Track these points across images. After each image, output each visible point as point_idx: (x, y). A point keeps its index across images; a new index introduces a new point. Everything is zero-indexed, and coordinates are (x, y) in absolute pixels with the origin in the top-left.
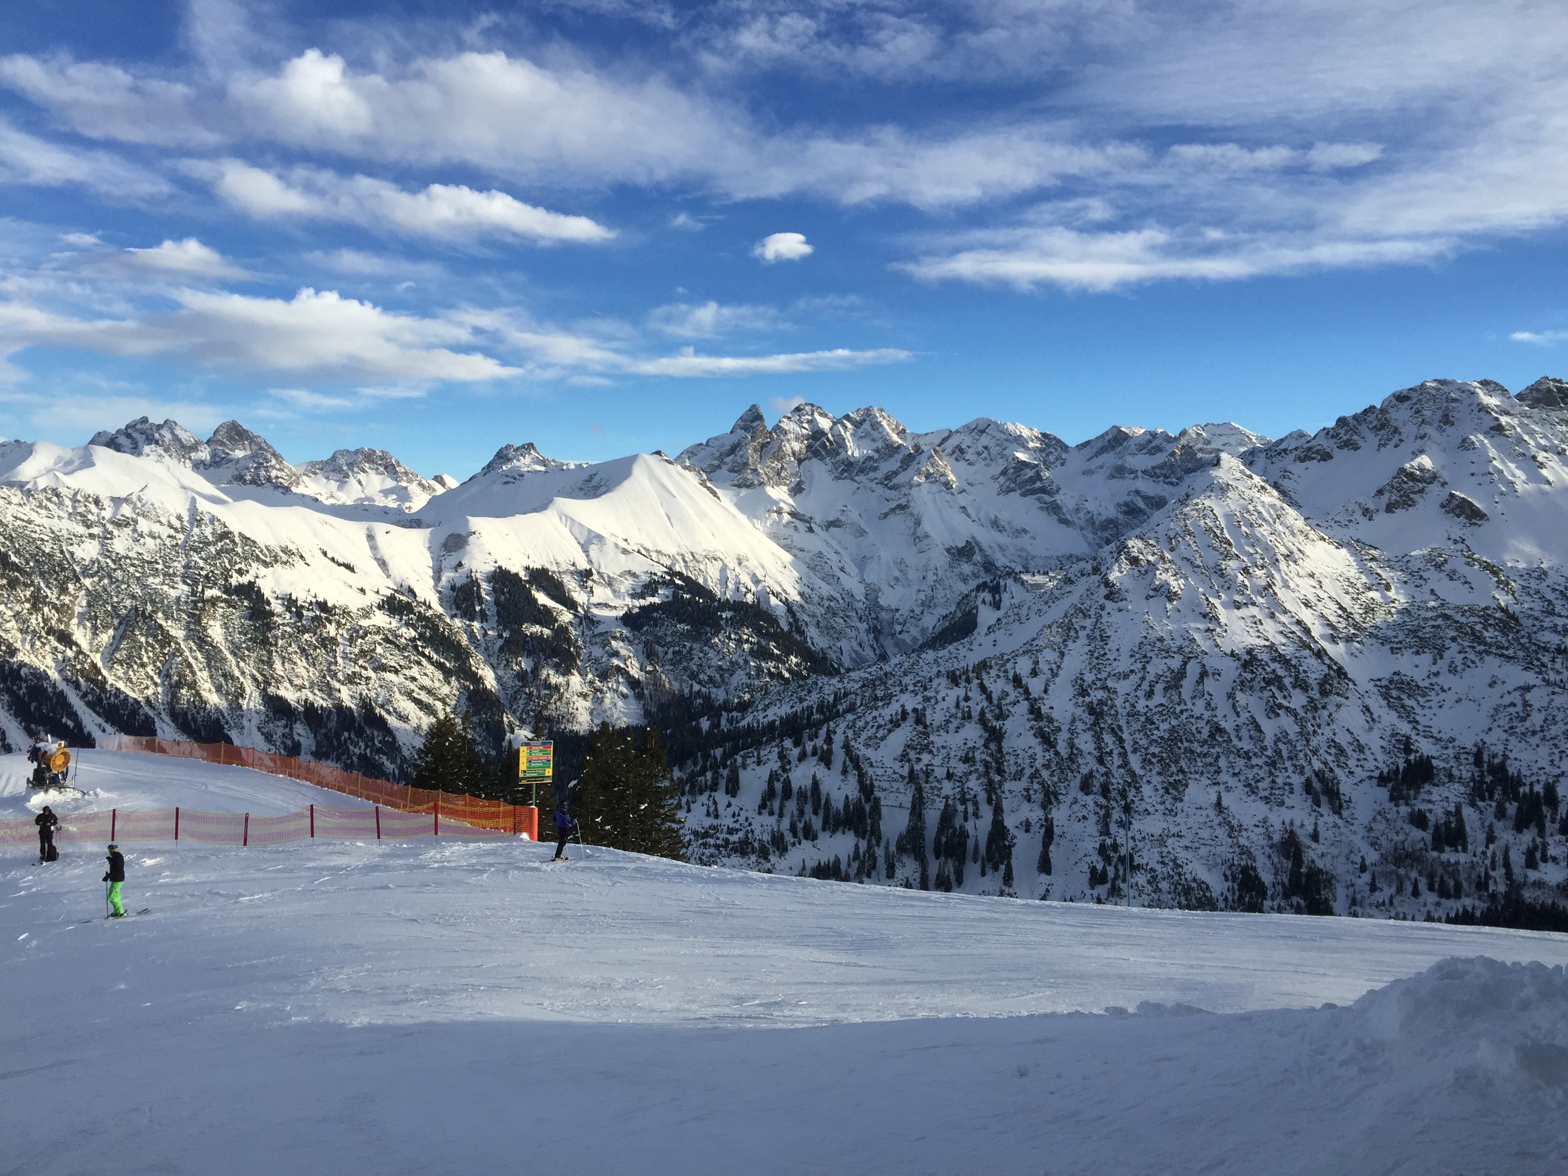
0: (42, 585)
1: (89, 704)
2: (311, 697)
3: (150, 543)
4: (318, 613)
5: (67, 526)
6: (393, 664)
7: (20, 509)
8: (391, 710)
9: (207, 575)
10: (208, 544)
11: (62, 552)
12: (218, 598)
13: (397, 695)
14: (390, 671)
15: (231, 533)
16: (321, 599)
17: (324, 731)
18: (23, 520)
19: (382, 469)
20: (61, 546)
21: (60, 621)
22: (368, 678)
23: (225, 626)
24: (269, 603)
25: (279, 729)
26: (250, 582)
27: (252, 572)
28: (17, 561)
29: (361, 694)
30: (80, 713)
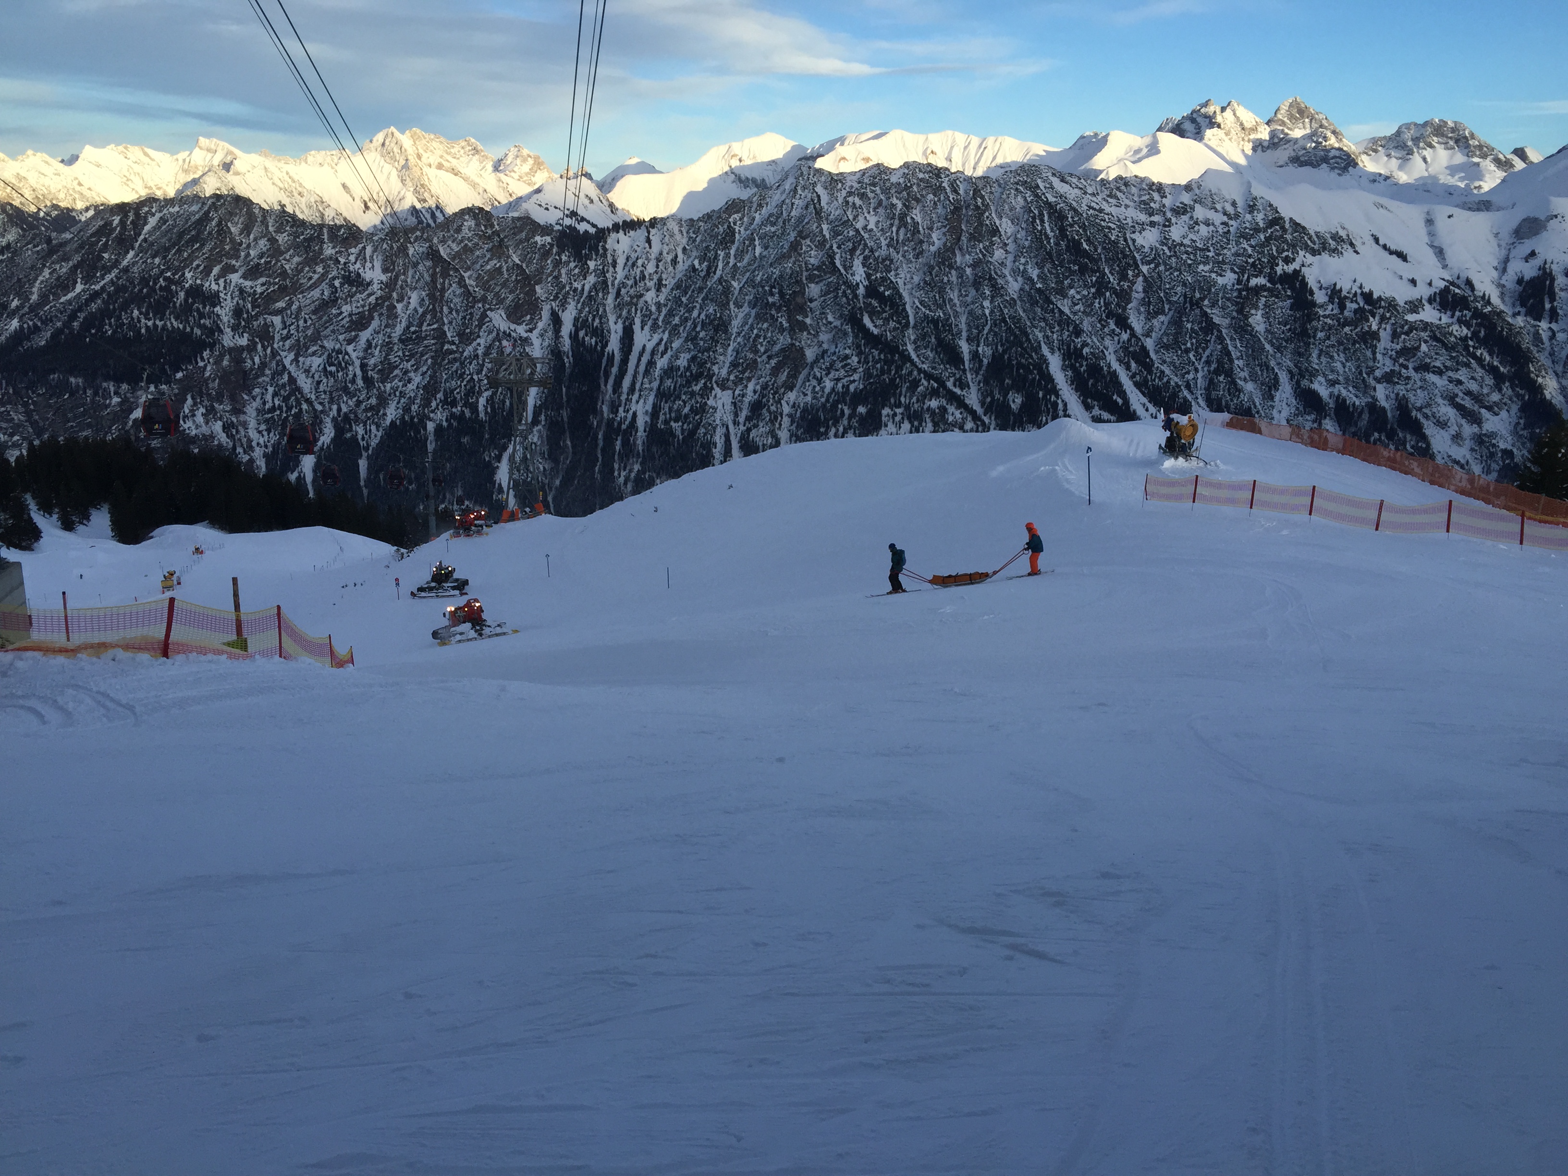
0: (1107, 271)
1: (1137, 385)
2: (1344, 393)
3: (1204, 230)
4: (1362, 305)
5: (1133, 214)
6: (1438, 364)
7: (1094, 199)
8: (1430, 414)
9: (1255, 262)
10: (1257, 230)
11: (1125, 240)
12: (1263, 288)
13: (1439, 400)
14: (1433, 372)
15: (1282, 218)
16: (1366, 290)
17: (1353, 429)
18: (1095, 209)
19: (1451, 143)
20: (1125, 234)
21: (1118, 304)
22: (1408, 378)
23: (1266, 316)
24: (1312, 293)
25: (1308, 422)
26: (1295, 270)
27: (1299, 260)
28: (1087, 248)
29: (1397, 394)
30: (1128, 392)
